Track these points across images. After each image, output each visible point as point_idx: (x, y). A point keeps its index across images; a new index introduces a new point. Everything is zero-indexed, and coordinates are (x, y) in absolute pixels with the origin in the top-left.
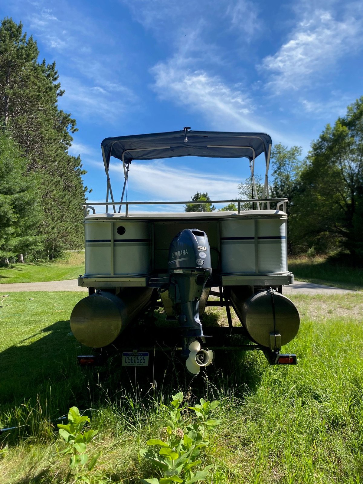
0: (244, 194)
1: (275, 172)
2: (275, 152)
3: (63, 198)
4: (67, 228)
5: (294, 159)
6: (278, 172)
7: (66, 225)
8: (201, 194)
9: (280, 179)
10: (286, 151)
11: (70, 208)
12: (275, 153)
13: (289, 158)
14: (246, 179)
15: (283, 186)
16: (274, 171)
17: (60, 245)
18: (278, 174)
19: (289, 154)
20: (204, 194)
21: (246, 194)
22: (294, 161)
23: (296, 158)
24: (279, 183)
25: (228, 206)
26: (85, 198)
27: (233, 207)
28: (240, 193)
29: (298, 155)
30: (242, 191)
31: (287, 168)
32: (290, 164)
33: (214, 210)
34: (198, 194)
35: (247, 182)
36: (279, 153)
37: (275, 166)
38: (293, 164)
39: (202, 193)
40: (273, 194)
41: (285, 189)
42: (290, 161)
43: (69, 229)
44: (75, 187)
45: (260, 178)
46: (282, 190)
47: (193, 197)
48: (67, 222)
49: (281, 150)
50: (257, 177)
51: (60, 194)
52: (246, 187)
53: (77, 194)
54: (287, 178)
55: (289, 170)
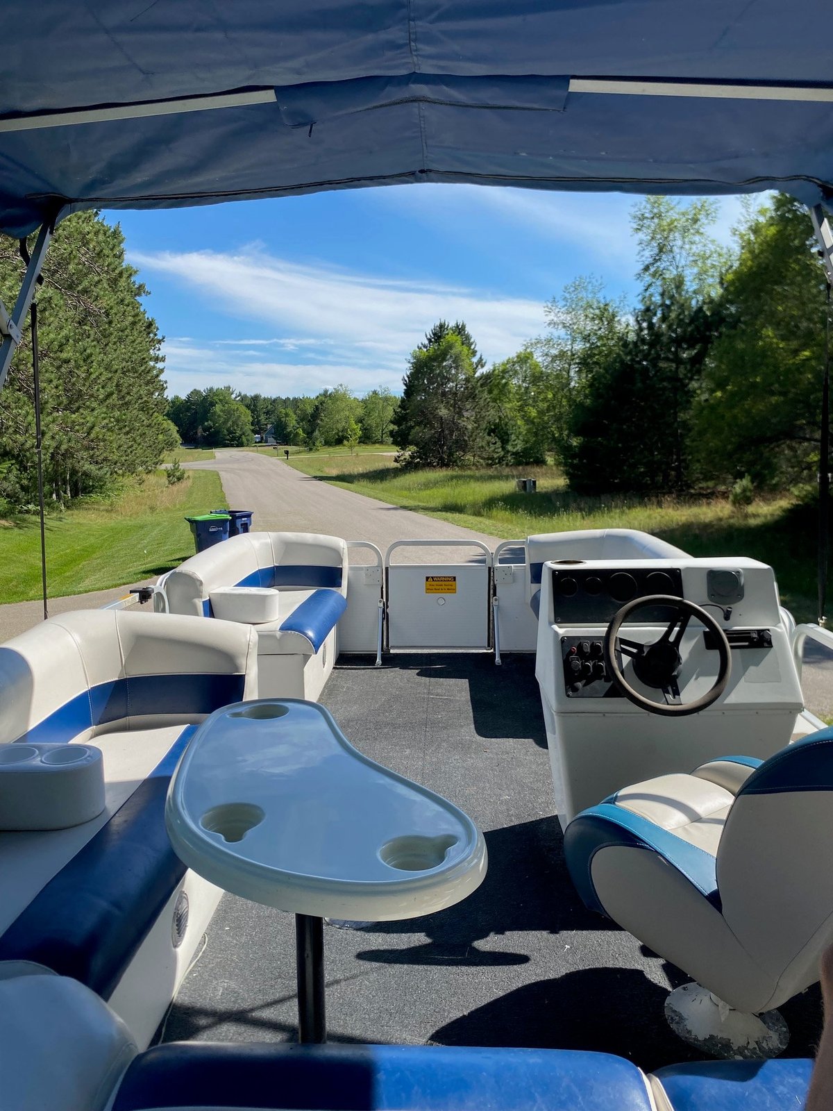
0: (560, 326)
1: (647, 268)
2: (647, 215)
3: (61, 347)
4: (92, 428)
5: (698, 232)
6: (652, 269)
7: (88, 419)
8: (450, 326)
9: (660, 290)
10: (677, 210)
11: (91, 373)
12: (647, 218)
13: (685, 230)
14: (566, 288)
15: (668, 307)
16: (642, 267)
17: (84, 468)
18: (654, 275)
19: (684, 219)
20: (458, 326)
21: (564, 327)
22: (697, 238)
23: (702, 230)
24: (657, 299)
25: (518, 357)
26: (159, 337)
27: (528, 358)
28: (550, 324)
29: (709, 223)
30: (555, 319)
31: (678, 257)
32: (687, 246)
33: (482, 366)
34: (442, 326)
35: (567, 295)
36: (660, 216)
37: (647, 253)
38: (694, 247)
39: (452, 324)
40: (641, 329)
41: (673, 315)
42: (686, 240)
43: (97, 429)
44: (107, 315)
45: (601, 284)
46: (664, 319)
47: (429, 333)
48: (93, 410)
49: (663, 210)
50: (594, 280)
51: (52, 336)
52: (564, 307)
53: (112, 334)
54: (679, 283)
55: (683, 262)
